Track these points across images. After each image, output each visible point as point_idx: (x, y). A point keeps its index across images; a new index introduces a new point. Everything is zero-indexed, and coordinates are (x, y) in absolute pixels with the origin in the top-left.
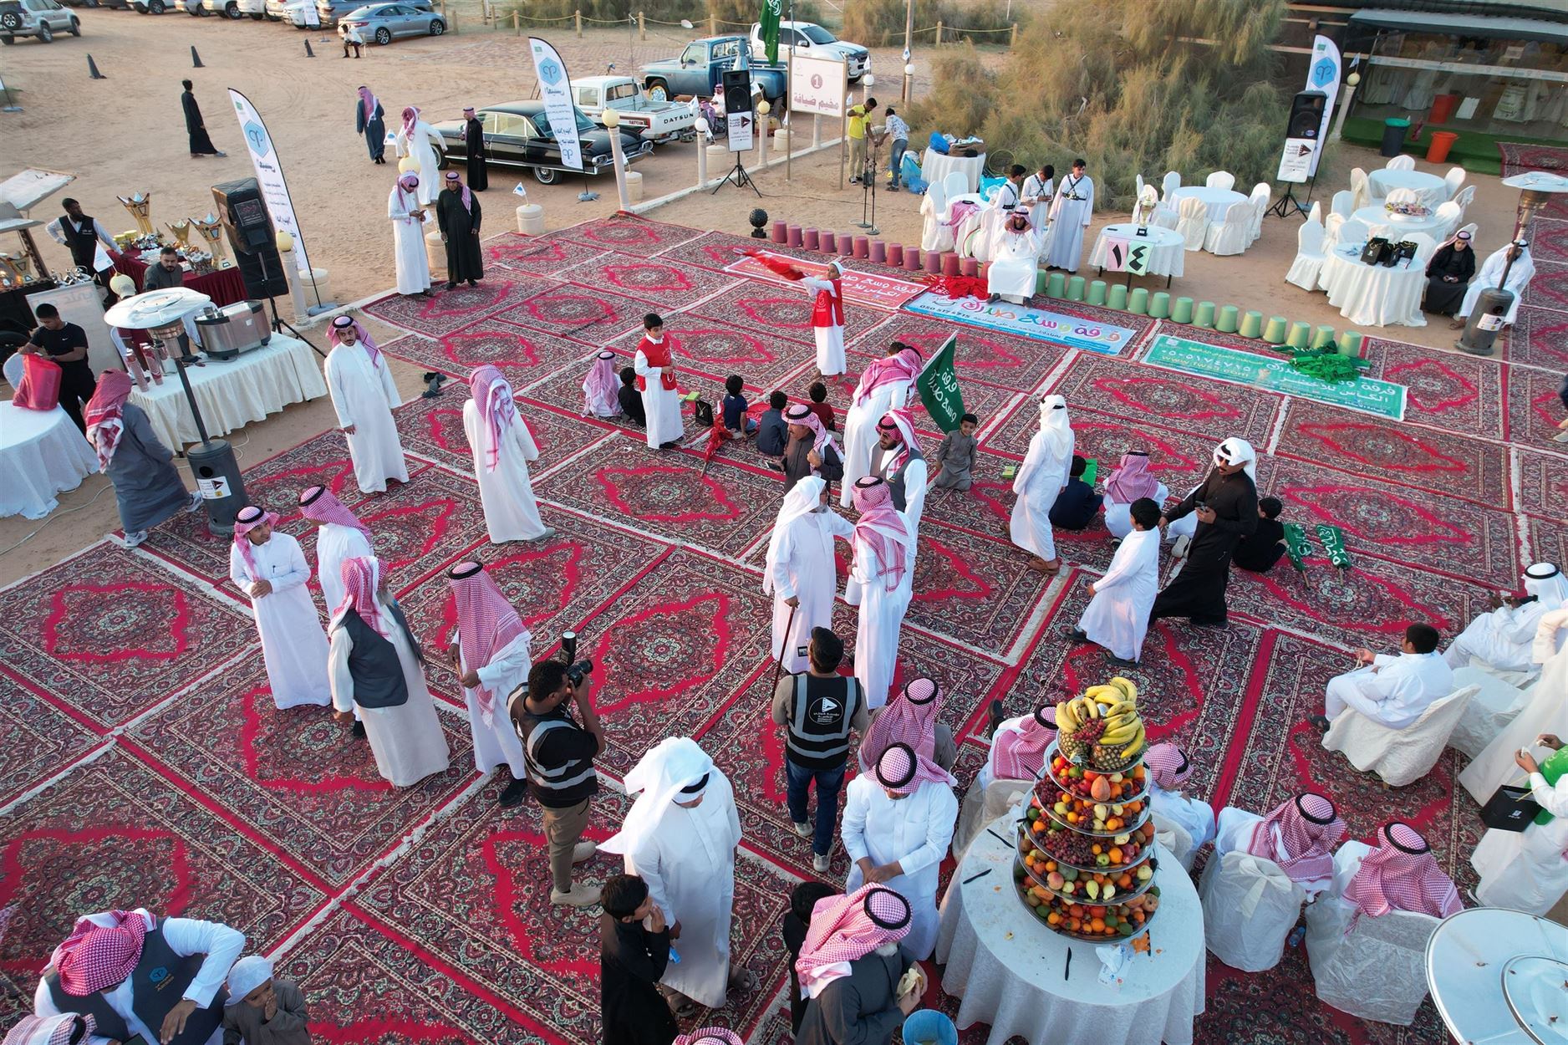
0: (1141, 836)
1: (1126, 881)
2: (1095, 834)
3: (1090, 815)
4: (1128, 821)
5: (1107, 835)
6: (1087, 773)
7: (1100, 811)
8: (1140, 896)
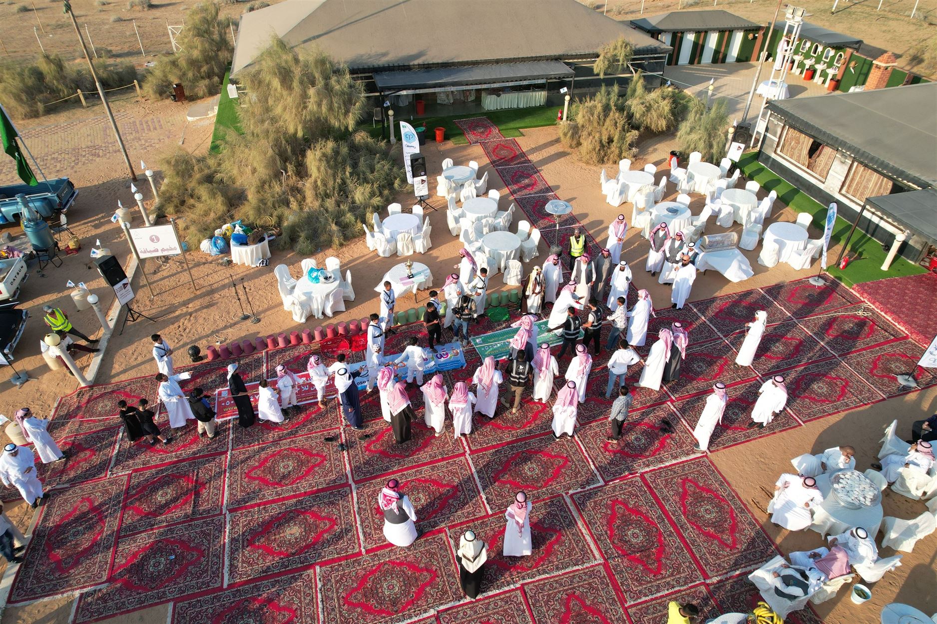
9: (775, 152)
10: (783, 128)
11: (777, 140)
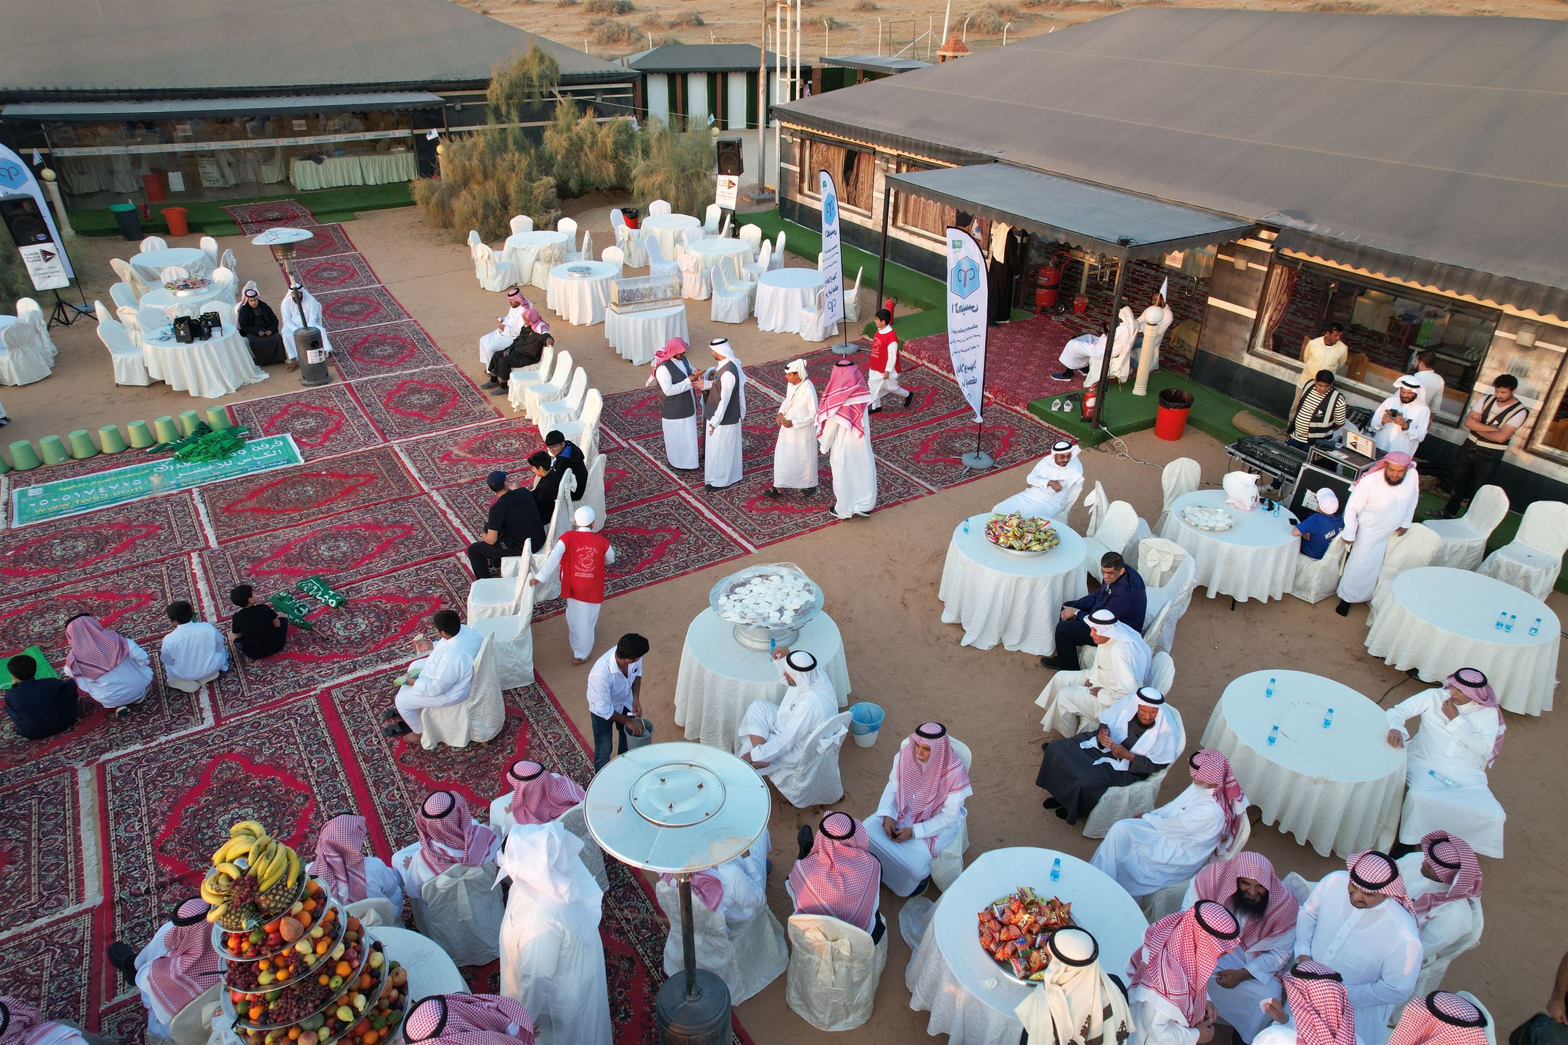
0: (353, 935)
1: (367, 980)
2: (313, 970)
3: (298, 957)
4: (333, 933)
5: (323, 960)
6: (268, 927)
7: (303, 947)
8: (387, 979)
9: (801, 192)
10: (802, 145)
11: (797, 169)
